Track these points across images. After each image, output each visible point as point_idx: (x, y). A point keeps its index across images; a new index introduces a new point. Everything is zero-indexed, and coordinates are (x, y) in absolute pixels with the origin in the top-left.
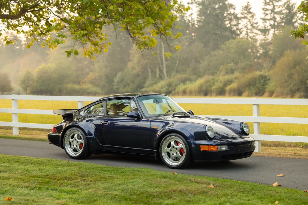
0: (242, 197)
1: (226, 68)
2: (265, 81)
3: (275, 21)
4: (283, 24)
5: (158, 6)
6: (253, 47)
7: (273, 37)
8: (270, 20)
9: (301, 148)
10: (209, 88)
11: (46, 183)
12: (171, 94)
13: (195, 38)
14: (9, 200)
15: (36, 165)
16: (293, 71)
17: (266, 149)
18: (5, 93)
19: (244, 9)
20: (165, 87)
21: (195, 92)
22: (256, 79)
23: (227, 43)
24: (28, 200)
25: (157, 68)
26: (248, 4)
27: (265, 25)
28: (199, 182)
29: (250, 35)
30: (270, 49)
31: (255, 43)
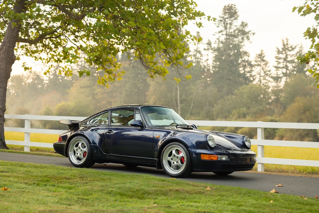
1: (238, 112)
3: (287, 69)
4: (295, 73)
6: (266, 93)
7: (285, 85)
8: (283, 69)
11: (45, 181)
13: (210, 83)
14: (5, 190)
15: (39, 169)
19: (257, 57)
23: (241, 88)
24: (24, 191)
26: (262, 53)
27: (277, 73)
28: (196, 185)
29: (263, 82)
30: (281, 96)
31: (267, 90)
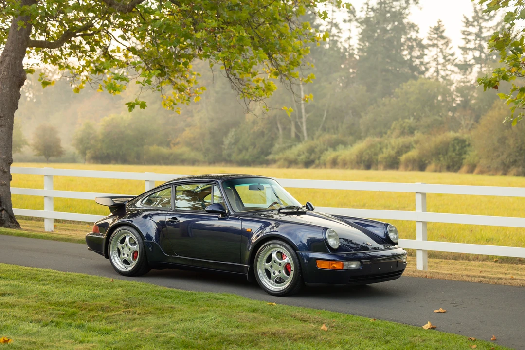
0: (367, 346)
1: (401, 126)
2: (462, 148)
3: (482, 52)
4: (494, 57)
5: (277, 32)
6: (446, 92)
8: (475, 51)
9: (493, 263)
10: (373, 157)
11: (70, 316)
12: (314, 166)
13: (353, 77)
14: (4, 342)
15: (62, 285)
16: (506, 133)
17: (437, 263)
18: (51, 158)
19: (432, 31)
20: (303, 153)
21: (351, 162)
22: (448, 144)
23: (405, 86)
24: (35, 343)
25: (293, 123)
26: (439, 25)
27: (465, 58)
28: (307, 319)
29: (442, 73)
30: (472, 96)
31: (448, 87)
